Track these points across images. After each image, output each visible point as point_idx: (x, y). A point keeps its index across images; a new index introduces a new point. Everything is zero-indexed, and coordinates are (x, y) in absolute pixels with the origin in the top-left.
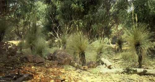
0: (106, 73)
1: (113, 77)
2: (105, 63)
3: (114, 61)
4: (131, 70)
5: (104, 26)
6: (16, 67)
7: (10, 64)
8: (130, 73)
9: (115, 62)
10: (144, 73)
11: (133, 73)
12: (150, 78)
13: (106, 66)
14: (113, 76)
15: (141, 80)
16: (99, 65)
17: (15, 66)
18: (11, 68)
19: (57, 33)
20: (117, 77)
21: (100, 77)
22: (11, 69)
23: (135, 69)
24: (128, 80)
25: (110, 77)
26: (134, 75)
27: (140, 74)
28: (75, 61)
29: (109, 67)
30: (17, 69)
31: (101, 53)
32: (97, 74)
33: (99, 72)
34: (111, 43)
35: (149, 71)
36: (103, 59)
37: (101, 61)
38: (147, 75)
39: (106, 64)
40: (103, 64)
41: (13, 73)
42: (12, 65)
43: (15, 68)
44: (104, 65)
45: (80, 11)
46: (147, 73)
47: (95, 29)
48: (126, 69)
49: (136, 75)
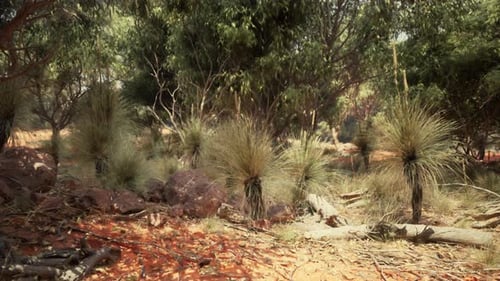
0: (322, 239)
1: (340, 250)
2: (318, 210)
3: (343, 201)
4: (390, 229)
5: (316, 91)
6: (66, 227)
7: (45, 219)
8: (388, 237)
9: (347, 204)
10: (425, 238)
11: (396, 238)
12: (441, 250)
13: (322, 216)
14: (340, 247)
15: (415, 256)
16: (301, 215)
17: (62, 222)
18: (53, 230)
19: (171, 111)
20: (350, 250)
21: (305, 251)
22: (52, 233)
23: (401, 227)
24: (380, 258)
25: (333, 251)
26: (399, 242)
27: (415, 240)
28: (233, 204)
29: (332, 222)
30: (69, 232)
31: (307, 178)
32: (297, 242)
33: (301, 236)
34: (337, 141)
35: (438, 231)
36: (312, 198)
37: (308, 202)
38: (434, 241)
39: (320, 213)
40: (312, 210)
41: (61, 246)
42: (53, 219)
43: (63, 230)
44: (316, 216)
45: (243, 44)
46: (432, 236)
47: (288, 101)
48: (377, 227)
49: (405, 242)
